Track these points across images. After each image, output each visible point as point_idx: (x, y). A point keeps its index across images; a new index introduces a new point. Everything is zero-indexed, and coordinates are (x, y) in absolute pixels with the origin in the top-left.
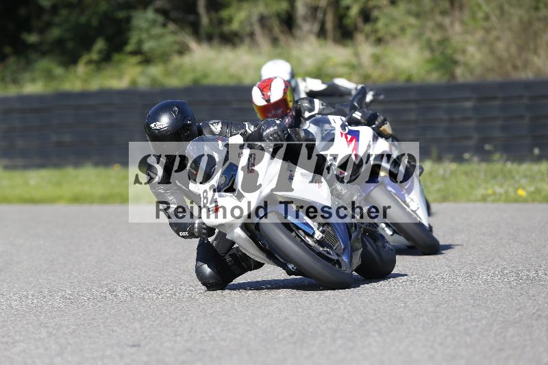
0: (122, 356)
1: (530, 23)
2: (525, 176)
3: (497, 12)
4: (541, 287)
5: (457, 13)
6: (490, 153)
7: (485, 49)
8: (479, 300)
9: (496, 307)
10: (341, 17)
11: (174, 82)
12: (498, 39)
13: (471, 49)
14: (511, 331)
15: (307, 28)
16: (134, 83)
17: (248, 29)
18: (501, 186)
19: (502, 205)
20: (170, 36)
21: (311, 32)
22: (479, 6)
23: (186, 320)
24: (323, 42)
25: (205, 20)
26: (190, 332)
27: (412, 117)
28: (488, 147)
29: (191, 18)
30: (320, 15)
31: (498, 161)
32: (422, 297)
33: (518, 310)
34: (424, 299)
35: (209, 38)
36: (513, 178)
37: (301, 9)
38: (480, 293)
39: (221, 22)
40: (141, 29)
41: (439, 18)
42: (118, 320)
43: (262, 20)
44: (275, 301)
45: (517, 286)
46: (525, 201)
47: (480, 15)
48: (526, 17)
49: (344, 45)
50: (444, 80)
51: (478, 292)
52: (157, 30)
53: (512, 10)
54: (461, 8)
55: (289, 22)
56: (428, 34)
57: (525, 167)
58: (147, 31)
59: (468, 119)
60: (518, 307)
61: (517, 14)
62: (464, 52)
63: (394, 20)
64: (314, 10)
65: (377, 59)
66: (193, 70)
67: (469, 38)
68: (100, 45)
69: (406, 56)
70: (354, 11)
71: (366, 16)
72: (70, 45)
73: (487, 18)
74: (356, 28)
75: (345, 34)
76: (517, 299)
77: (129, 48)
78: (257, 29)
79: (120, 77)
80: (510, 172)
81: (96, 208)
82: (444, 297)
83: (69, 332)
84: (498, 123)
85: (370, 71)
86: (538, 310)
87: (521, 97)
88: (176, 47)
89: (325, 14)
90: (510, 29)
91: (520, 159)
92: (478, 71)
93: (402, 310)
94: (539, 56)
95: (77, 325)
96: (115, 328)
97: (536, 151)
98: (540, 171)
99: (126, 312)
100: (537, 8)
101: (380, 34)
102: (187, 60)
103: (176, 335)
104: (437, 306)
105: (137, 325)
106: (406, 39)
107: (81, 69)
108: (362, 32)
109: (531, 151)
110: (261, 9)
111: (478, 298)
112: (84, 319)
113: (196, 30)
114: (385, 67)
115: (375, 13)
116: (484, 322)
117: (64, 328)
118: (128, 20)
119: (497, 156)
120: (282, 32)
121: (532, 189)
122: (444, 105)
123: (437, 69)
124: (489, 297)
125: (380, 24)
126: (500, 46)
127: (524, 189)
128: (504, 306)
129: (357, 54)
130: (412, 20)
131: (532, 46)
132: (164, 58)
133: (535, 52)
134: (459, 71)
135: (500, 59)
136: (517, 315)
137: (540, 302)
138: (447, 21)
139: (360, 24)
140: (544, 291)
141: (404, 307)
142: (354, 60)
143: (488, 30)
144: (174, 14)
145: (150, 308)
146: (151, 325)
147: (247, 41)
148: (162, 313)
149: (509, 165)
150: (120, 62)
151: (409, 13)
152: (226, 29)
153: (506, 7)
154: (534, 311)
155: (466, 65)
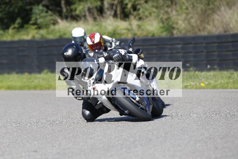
0: (29, 156)
1: (206, 11)
2: (204, 78)
3: (191, 6)
4: (211, 126)
5: (174, 6)
6: (188, 67)
7: (186, 22)
8: (184, 131)
9: (192, 134)
10: (123, 9)
11: (51, 37)
12: (192, 18)
13: (180, 22)
14: (198, 144)
15: (109, 13)
16: (34, 37)
17: (83, 14)
18: (194, 82)
19: (194, 90)
20: (49, 17)
21: (110, 15)
22: (184, 3)
23: (57, 140)
24: (115, 19)
25: (64, 10)
26: (59, 145)
27: (155, 52)
28: (188, 65)
29: (59, 9)
30: (114, 8)
31: (192, 71)
32: (159, 130)
33: (201, 135)
34: (160, 131)
35: (67, 18)
36: (198, 78)
37: (106, 5)
38: (185, 128)
39: (71, 10)
40: (36, 14)
41: (166, 9)
42: (28, 140)
43: (89, 10)
44: (96, 132)
45: (201, 125)
46: (204, 88)
47: (184, 7)
48: (204, 8)
49: (125, 21)
50: (169, 36)
51: (184, 128)
52: (44, 14)
53: (198, 5)
54: (176, 4)
55: (101, 11)
56: (161, 16)
57: (204, 73)
58: (39, 14)
59: (179, 53)
60: (201, 134)
61: (200, 7)
62: (177, 23)
63: (147, 10)
64: (112, 5)
65: (139, 27)
66: (60, 32)
67: (179, 18)
68: (19, 20)
69: (152, 25)
70: (129, 6)
71: (135, 8)
72: (6, 21)
73: (187, 9)
74: (130, 13)
75: (125, 16)
76: (200, 131)
77: (31, 22)
78: (87, 14)
79: (28, 34)
80: (197, 75)
81: (17, 92)
82: (169, 130)
83: (7, 146)
84: (192, 54)
85: (136, 32)
86: (210, 135)
87: (202, 43)
88: (52, 22)
89: (116, 7)
90: (197, 13)
91: (202, 70)
92: (183, 32)
93: (151, 135)
94: (210, 25)
95: (10, 143)
96: (26, 144)
97: (209, 66)
98: (210, 75)
99: (31, 137)
100: (209, 4)
101: (141, 16)
102: (57, 27)
103: (53, 147)
104: (166, 134)
105: (36, 142)
106: (152, 18)
107: (11, 31)
108: (133, 15)
109: (206, 66)
110: (89, 5)
111: (184, 130)
112: (13, 140)
113: (60, 14)
114: (143, 30)
115: (139, 7)
116: (187, 141)
117: (4, 144)
118: (31, 10)
119: (191, 69)
120: (98, 15)
121: (207, 83)
122: (169, 46)
123: (165, 31)
124: (189, 130)
125: (141, 11)
126: (193, 21)
127: (203, 83)
128: (195, 134)
129: (130, 25)
130: (155, 10)
131: (206, 21)
132: (47, 26)
133: (208, 23)
134: (175, 32)
135: (192, 26)
136: (201, 138)
137: (211, 132)
138: (169, 10)
139: (132, 11)
140: (213, 127)
141: (152, 135)
142: (129, 27)
143: (187, 14)
144: (51, 7)
145: (41, 135)
146: (42, 143)
147: (83, 18)
148: (47, 137)
149: (197, 72)
150: (27, 28)
151: (153, 6)
152: (74, 13)
153: (195, 4)
154: (208, 136)
155: (178, 29)
